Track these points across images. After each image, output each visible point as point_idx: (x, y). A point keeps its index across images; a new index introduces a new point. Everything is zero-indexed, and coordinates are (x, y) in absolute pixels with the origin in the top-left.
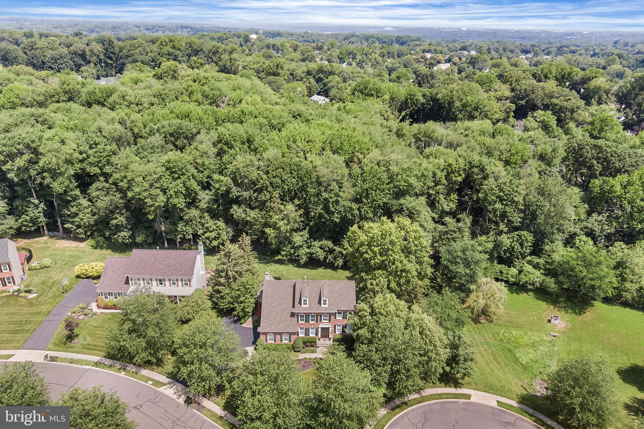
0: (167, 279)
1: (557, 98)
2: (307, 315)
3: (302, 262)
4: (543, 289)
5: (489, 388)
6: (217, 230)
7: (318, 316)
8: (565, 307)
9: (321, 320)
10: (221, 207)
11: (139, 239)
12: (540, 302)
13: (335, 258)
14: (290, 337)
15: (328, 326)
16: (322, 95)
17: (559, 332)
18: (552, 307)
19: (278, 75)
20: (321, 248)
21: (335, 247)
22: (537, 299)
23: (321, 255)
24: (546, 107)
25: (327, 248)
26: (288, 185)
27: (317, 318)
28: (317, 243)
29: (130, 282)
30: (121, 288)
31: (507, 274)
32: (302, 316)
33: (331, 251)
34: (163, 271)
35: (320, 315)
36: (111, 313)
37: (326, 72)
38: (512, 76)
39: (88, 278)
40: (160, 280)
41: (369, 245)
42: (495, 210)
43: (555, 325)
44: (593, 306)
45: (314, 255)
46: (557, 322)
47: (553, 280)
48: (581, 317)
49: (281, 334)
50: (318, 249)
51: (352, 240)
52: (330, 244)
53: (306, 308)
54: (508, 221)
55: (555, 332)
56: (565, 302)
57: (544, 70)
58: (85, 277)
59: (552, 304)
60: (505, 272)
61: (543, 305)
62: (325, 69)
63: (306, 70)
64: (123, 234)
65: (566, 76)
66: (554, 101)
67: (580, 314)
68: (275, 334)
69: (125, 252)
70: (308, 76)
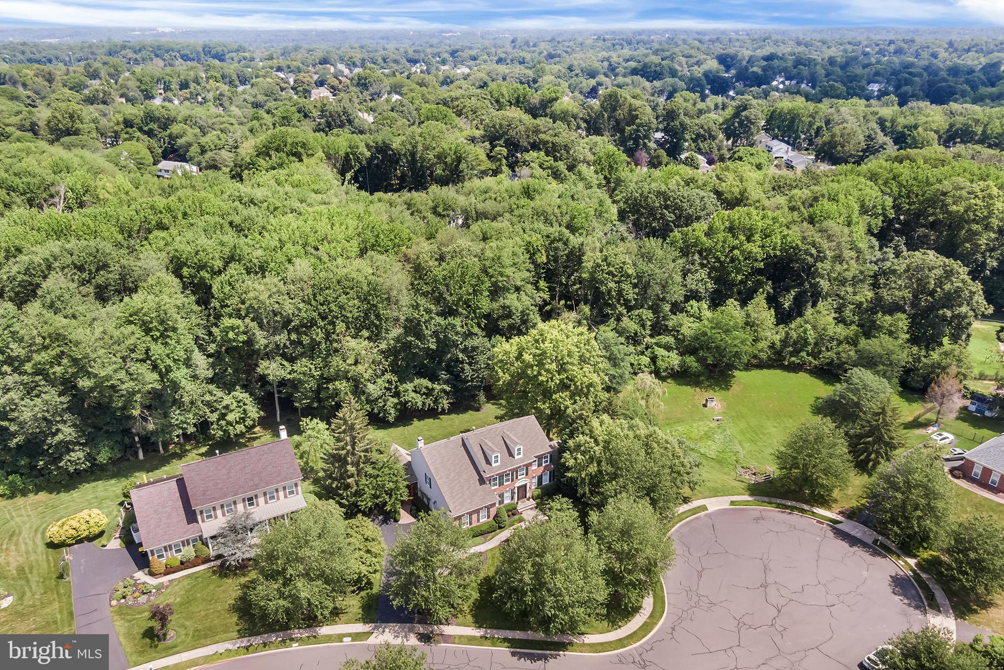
0: (261, 494)
1: (545, 133)
2: (501, 476)
3: (391, 419)
4: (685, 370)
5: (716, 493)
6: (240, 407)
7: (514, 473)
8: (710, 386)
9: (517, 477)
10: (230, 370)
11: (103, 457)
12: (684, 387)
13: (436, 401)
14: (488, 512)
15: (524, 483)
16: (170, 159)
17: (719, 414)
18: (698, 389)
19: (77, 133)
20: (415, 391)
21: (435, 386)
22: (679, 385)
23: (418, 400)
24: (535, 146)
25: (424, 390)
26: (351, 312)
27: (512, 475)
28: (409, 386)
29: (199, 517)
30: (185, 533)
31: (639, 365)
32: (495, 479)
33: (429, 392)
34: (251, 483)
35: (516, 470)
36: (188, 576)
37: (159, 118)
38: (465, 106)
39: (80, 541)
40: (250, 499)
41: (541, 364)
42: (609, 291)
43: (713, 408)
44: (734, 377)
45: (410, 404)
46: (713, 404)
47: (692, 358)
48: (730, 392)
49: (477, 512)
50: (413, 395)
51: (506, 364)
52: (425, 382)
53: (499, 468)
54: (624, 300)
55: (716, 415)
56: (707, 381)
57: (494, 93)
58: (74, 542)
59: (696, 386)
60: (636, 363)
61: (688, 390)
62: (157, 114)
63: (121, 119)
64: (74, 456)
65: (521, 99)
66: (542, 136)
67: (728, 389)
68: (470, 514)
69: (78, 488)
70: (128, 129)
